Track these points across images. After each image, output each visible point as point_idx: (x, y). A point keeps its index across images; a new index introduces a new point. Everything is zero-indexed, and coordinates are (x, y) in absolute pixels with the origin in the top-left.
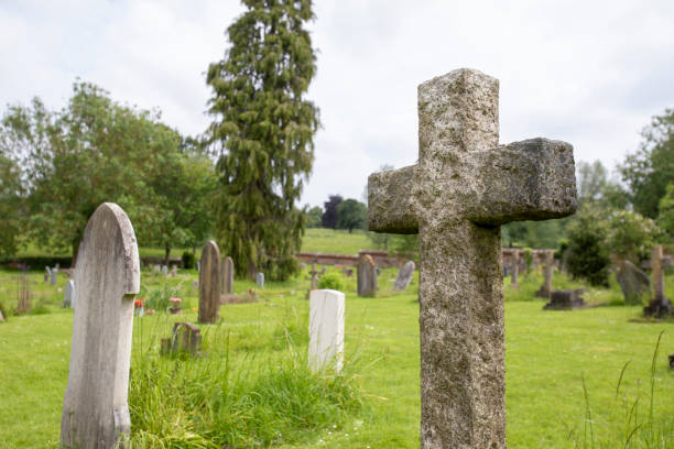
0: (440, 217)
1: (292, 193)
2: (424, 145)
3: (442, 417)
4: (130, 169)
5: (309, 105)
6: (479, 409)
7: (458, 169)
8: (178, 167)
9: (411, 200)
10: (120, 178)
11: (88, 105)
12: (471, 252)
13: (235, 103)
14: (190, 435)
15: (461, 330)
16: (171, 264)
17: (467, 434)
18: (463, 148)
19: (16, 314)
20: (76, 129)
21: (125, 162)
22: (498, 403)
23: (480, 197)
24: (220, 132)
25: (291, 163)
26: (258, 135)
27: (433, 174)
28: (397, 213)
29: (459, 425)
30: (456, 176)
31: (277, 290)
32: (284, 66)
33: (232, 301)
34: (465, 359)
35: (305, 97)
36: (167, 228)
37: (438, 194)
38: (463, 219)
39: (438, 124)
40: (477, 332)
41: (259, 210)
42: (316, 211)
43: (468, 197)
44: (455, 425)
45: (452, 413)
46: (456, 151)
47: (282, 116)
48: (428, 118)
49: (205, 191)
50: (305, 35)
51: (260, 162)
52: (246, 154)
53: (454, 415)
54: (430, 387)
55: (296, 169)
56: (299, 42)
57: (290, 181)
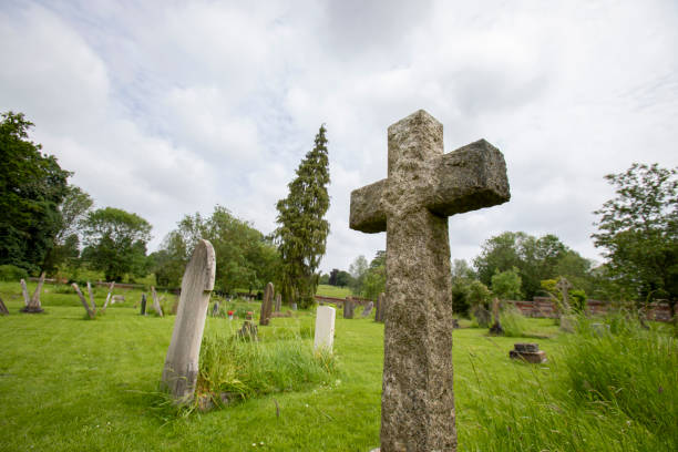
0: (404, 207)
1: (314, 265)
2: (391, 162)
3: (402, 366)
4: (237, 248)
5: (325, 222)
6: (434, 359)
7: (417, 172)
8: (260, 249)
9: (382, 200)
10: (231, 252)
11: (221, 217)
12: (428, 231)
13: (289, 218)
14: (236, 381)
15: (420, 293)
16: (251, 296)
17: (423, 381)
18: (421, 159)
19: (170, 314)
20: (214, 228)
21: (236, 244)
22: (448, 355)
23: (435, 187)
24: (281, 232)
25: (314, 249)
26: (299, 234)
27: (399, 179)
28: (370, 211)
29: (417, 372)
30: (416, 178)
31: (303, 312)
32: (314, 204)
33: (279, 316)
34: (423, 316)
35: (323, 218)
36: (252, 278)
37: (402, 192)
38: (422, 207)
39: (402, 146)
40: (432, 295)
41: (297, 272)
42: (326, 276)
43: (426, 189)
44: (413, 372)
45: (410, 362)
46: (416, 161)
47: (312, 226)
48: (394, 144)
49: (271, 261)
50: (325, 190)
51: (299, 248)
52: (293, 243)
53: (411, 364)
54: (392, 341)
55: (317, 252)
56: (323, 192)
57: (314, 258)
